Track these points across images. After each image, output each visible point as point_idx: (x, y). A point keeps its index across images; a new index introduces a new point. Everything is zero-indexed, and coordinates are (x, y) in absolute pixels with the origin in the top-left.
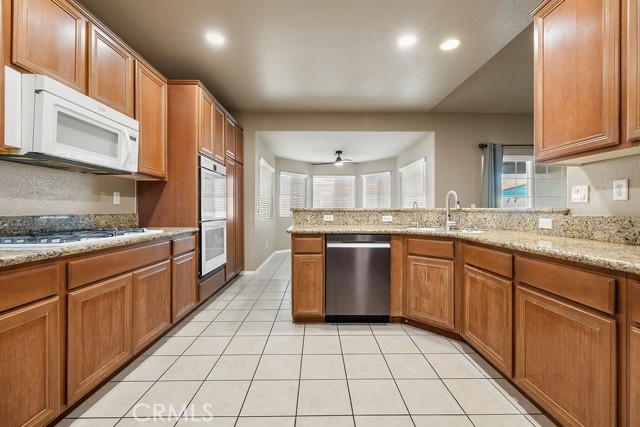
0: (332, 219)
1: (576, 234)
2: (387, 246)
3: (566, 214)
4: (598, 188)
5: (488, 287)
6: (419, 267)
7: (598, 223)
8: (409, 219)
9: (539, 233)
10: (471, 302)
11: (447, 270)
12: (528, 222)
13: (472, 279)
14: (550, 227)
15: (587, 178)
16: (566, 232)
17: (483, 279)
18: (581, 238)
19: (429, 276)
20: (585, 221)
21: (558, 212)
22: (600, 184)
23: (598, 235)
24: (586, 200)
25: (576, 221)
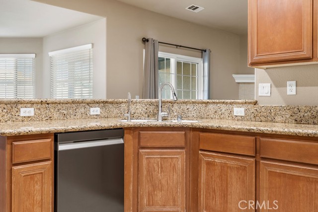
0: (32, 114)
1: (263, 119)
2: (121, 141)
3: (255, 104)
4: (277, 86)
5: (228, 167)
6: (152, 161)
7: (278, 110)
8: (116, 111)
9: (233, 119)
10: (208, 184)
11: (179, 159)
12: (223, 111)
13: (208, 163)
14: (243, 114)
15: (269, 78)
16: (256, 117)
17: (223, 161)
18: (266, 121)
19: (162, 168)
20: (269, 109)
21: (250, 103)
22: (279, 84)
23: (278, 118)
24: (269, 95)
25: (263, 110)
